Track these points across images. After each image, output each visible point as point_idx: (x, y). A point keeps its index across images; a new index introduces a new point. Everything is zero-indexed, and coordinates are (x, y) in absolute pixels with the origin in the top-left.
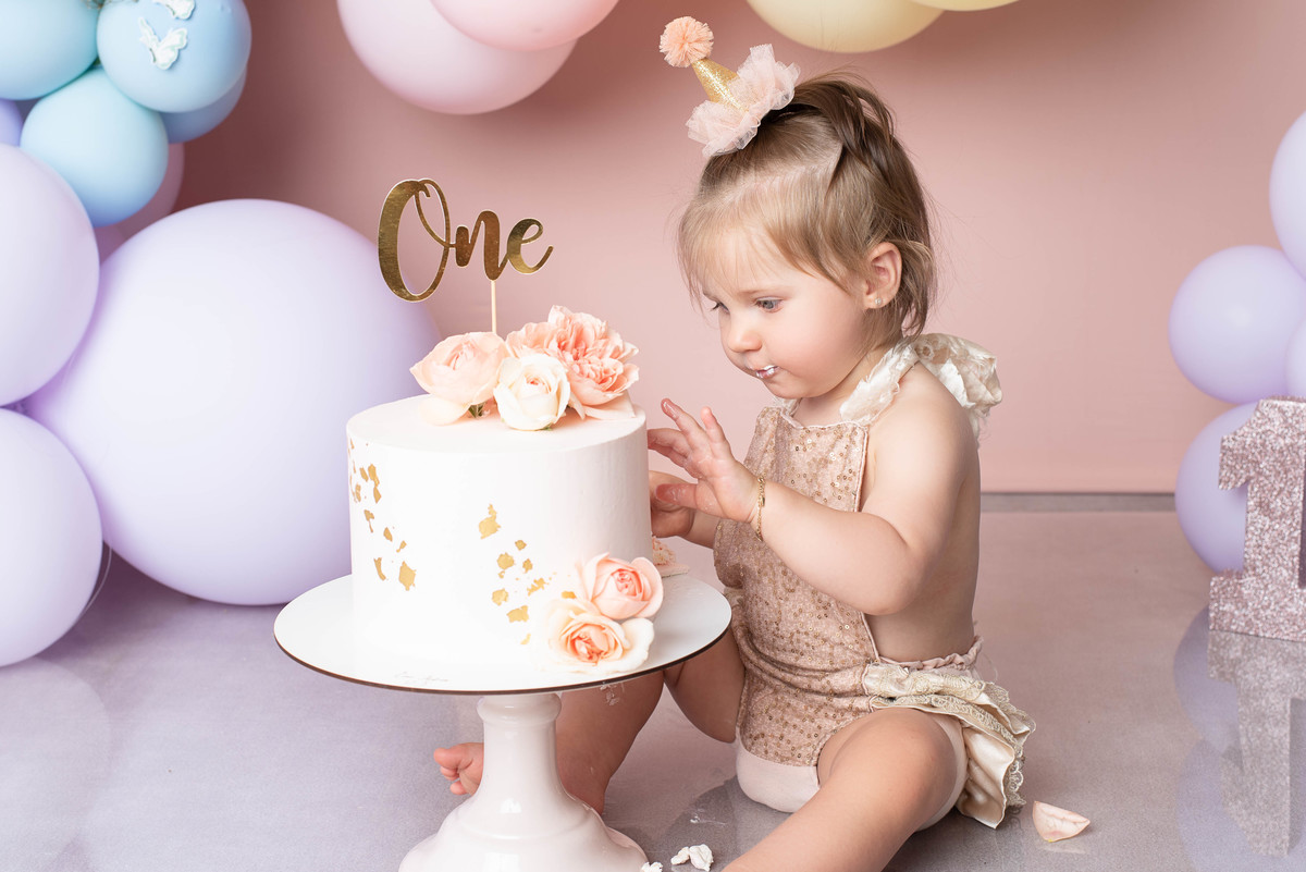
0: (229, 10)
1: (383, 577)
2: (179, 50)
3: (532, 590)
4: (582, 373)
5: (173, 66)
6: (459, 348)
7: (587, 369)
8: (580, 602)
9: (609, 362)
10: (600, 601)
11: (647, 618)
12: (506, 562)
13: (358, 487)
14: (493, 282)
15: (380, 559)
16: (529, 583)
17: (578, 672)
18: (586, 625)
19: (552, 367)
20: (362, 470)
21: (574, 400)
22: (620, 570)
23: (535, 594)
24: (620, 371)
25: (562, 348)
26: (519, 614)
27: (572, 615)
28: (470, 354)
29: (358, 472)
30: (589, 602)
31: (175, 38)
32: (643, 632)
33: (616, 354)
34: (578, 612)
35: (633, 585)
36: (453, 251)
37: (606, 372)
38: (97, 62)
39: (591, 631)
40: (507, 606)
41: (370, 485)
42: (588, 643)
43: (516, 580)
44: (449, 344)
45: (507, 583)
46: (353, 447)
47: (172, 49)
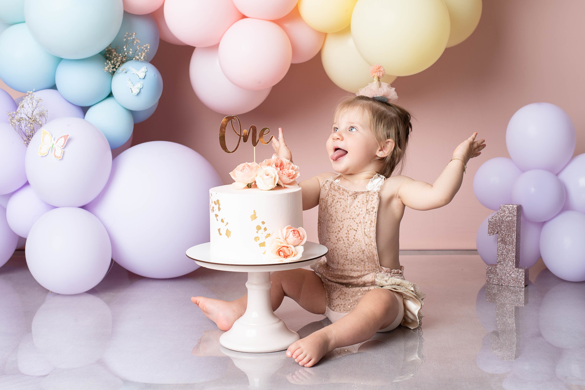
0: (156, 77)
1: (221, 234)
2: (140, 89)
4: (282, 173)
5: (138, 94)
6: (244, 166)
7: (284, 172)
8: (282, 240)
9: (291, 171)
10: (287, 239)
11: (302, 245)
12: (259, 228)
13: (213, 207)
14: (254, 147)
15: (220, 229)
16: (266, 235)
17: (282, 260)
18: (283, 247)
19: (273, 171)
20: (215, 202)
21: (280, 181)
22: (293, 230)
23: (267, 238)
24: (294, 173)
25: (277, 166)
26: (262, 245)
27: (279, 244)
28: (248, 168)
29: (213, 203)
30: (284, 240)
31: (139, 85)
32: (301, 249)
33: (293, 168)
34: (281, 243)
35: (297, 235)
36: (242, 137)
37: (290, 174)
38: (110, 95)
39: (285, 248)
40: (259, 242)
41: (217, 205)
42: (284, 252)
43: (262, 234)
44: (241, 166)
45: (259, 235)
46: (212, 195)
47: (138, 89)
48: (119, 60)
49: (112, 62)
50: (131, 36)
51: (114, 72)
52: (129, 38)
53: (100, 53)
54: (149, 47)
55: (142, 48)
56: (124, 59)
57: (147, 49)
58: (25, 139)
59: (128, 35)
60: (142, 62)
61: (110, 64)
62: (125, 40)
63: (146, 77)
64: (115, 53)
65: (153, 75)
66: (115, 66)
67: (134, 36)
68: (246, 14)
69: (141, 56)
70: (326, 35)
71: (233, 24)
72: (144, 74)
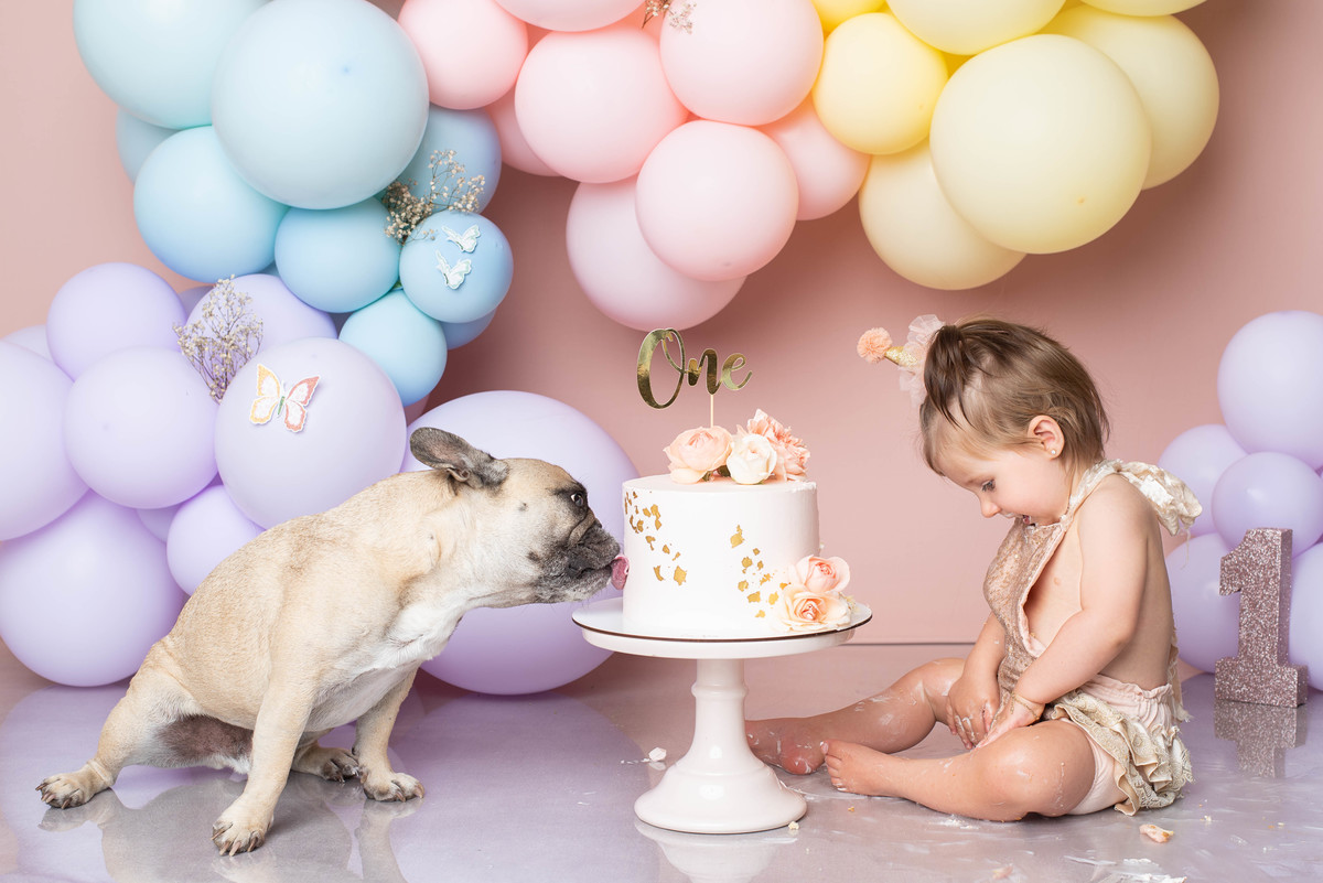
1: (661, 579)
2: (465, 275)
3: (763, 581)
6: (695, 435)
8: (797, 586)
10: (810, 584)
12: (747, 562)
14: (712, 397)
15: (659, 567)
16: (761, 577)
18: (809, 600)
20: (646, 512)
21: (778, 466)
22: (820, 564)
23: (765, 584)
26: (754, 598)
28: (705, 438)
29: (641, 513)
30: (804, 585)
31: (463, 266)
36: (686, 376)
38: (397, 286)
39: (814, 604)
40: (748, 592)
41: (653, 518)
43: (753, 575)
44: (687, 435)
45: (748, 577)
46: (636, 497)
47: (460, 273)
48: (418, 210)
49: (403, 214)
50: (445, 158)
51: (405, 237)
52: (441, 163)
53: (375, 196)
54: (483, 183)
55: (469, 183)
56: (429, 209)
58: (212, 384)
60: (469, 214)
61: (398, 220)
62: (431, 166)
64: (409, 195)
65: (493, 244)
66: (410, 223)
67: (451, 157)
68: (697, 112)
69: (467, 201)
70: (871, 158)
71: (668, 134)
72: (473, 242)
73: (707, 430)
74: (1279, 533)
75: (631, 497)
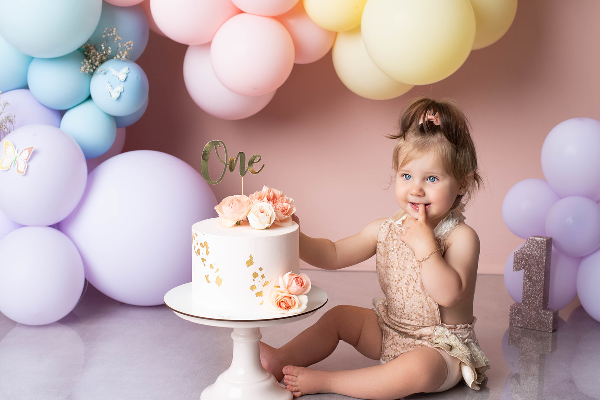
0: (140, 78)
1: (209, 282)
2: (121, 93)
3: (264, 285)
4: (276, 208)
5: (118, 99)
6: (233, 200)
7: (278, 207)
8: (283, 288)
9: (285, 205)
10: (290, 288)
11: (305, 294)
12: (256, 275)
13: (200, 250)
15: (208, 275)
16: (264, 283)
17: (283, 313)
18: (285, 297)
20: (201, 244)
21: (277, 218)
22: (296, 277)
23: (265, 287)
24: (289, 208)
25: (269, 200)
26: (259, 294)
27: (280, 293)
28: (237, 202)
29: (199, 244)
30: (286, 289)
31: (119, 89)
32: (305, 299)
34: (282, 292)
35: (301, 283)
36: (228, 166)
37: (285, 208)
38: (89, 98)
39: (287, 299)
40: (256, 291)
41: (205, 248)
42: (286, 303)
43: (259, 282)
44: (228, 199)
45: (256, 283)
46: (197, 236)
47: (118, 92)
48: (98, 59)
50: (112, 32)
51: (92, 74)
52: (109, 35)
53: (78, 50)
54: (132, 45)
55: (125, 45)
56: (105, 58)
57: (130, 47)
59: (108, 30)
60: (124, 61)
61: (87, 64)
62: (104, 36)
63: (128, 79)
64: (94, 51)
65: (136, 77)
66: (94, 66)
67: (115, 32)
68: (243, 10)
69: (123, 53)
70: (337, 34)
71: (226, 21)
72: (125, 76)
73: (238, 196)
74: (545, 240)
75: (195, 235)
